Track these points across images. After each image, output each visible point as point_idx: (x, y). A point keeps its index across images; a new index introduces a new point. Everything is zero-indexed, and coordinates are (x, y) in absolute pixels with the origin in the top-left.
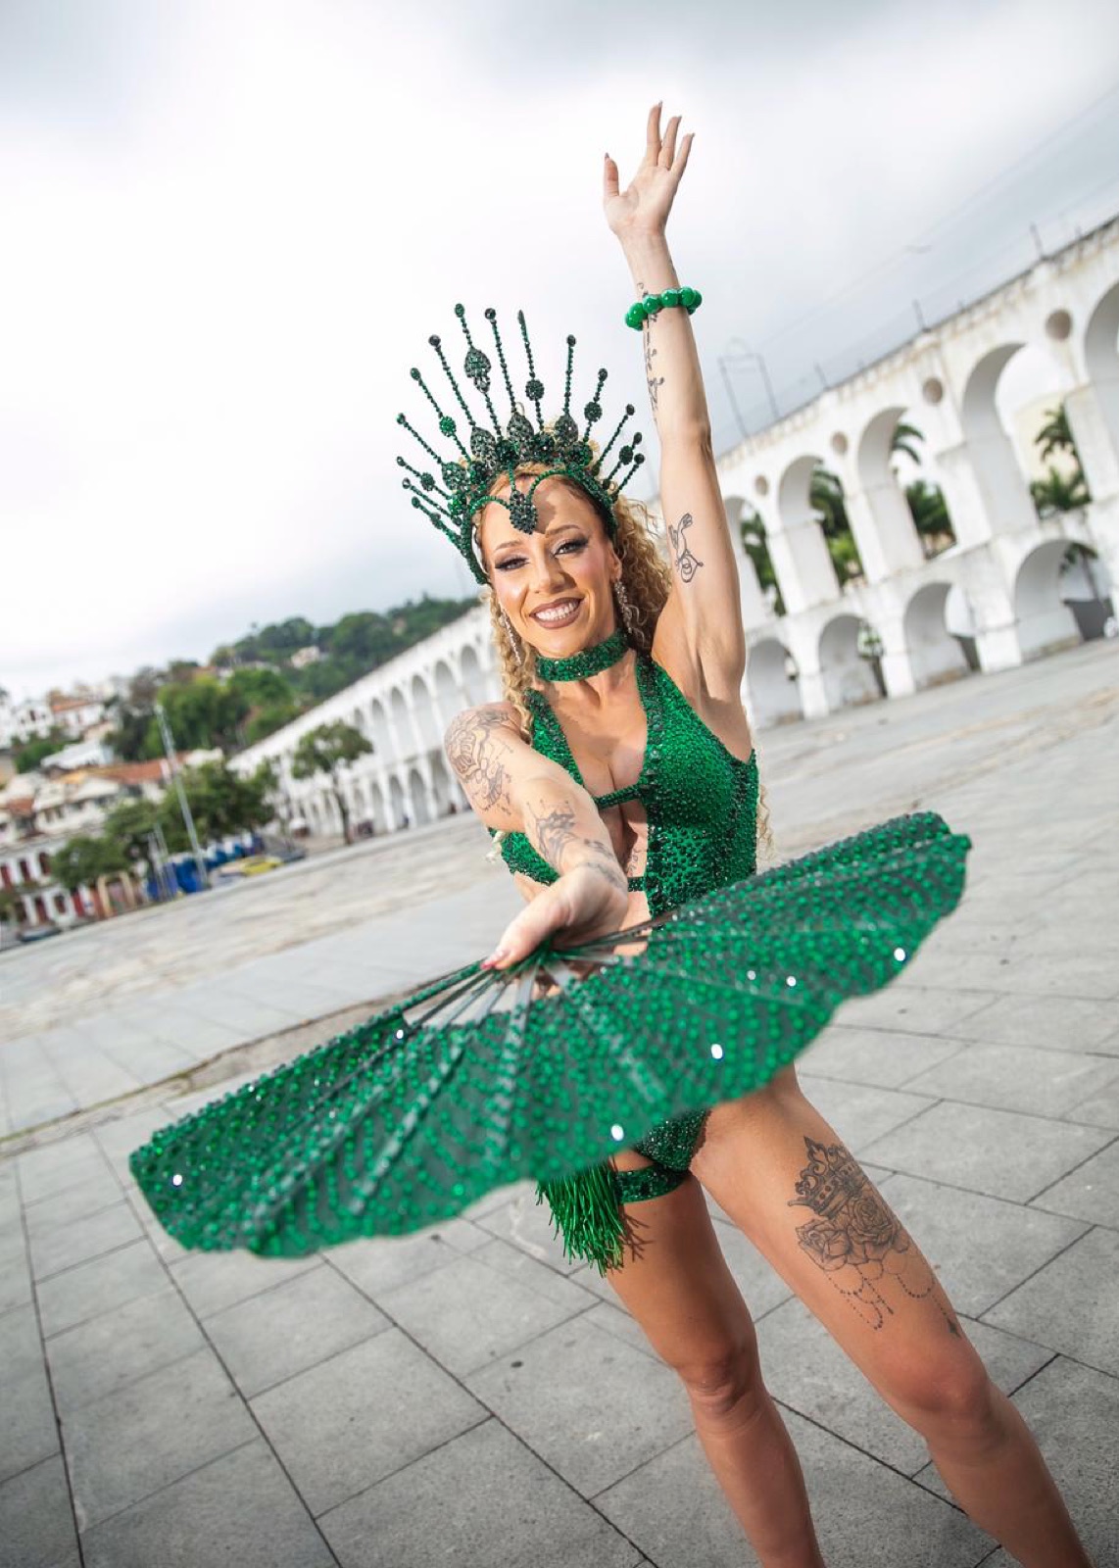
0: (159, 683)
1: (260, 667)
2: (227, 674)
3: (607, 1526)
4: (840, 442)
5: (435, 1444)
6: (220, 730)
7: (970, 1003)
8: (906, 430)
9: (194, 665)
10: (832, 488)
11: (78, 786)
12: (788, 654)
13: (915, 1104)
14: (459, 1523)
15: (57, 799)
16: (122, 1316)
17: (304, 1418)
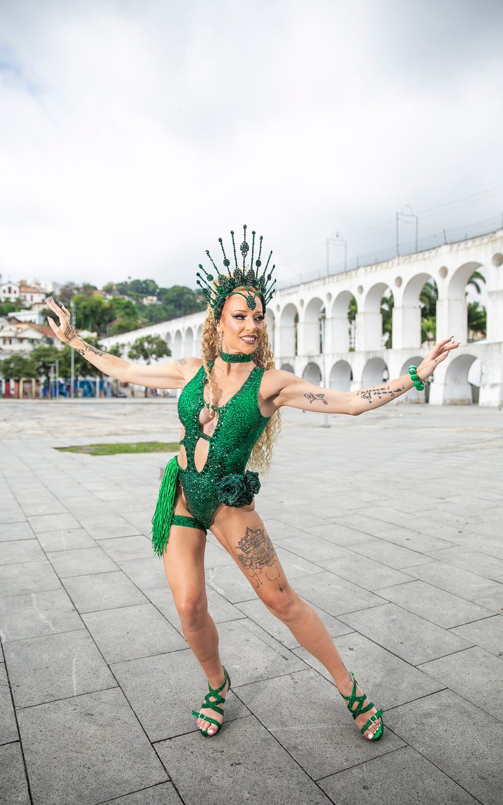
0: (75, 292)
1: (127, 298)
2: (110, 297)
3: (237, 699)
4: (444, 271)
5: (164, 651)
6: (99, 324)
7: (440, 545)
8: (478, 275)
9: (95, 288)
10: (433, 293)
11: (23, 331)
12: (386, 368)
13: (406, 578)
14: (172, 683)
15: (12, 334)
16: (23, 567)
17: (105, 627)
